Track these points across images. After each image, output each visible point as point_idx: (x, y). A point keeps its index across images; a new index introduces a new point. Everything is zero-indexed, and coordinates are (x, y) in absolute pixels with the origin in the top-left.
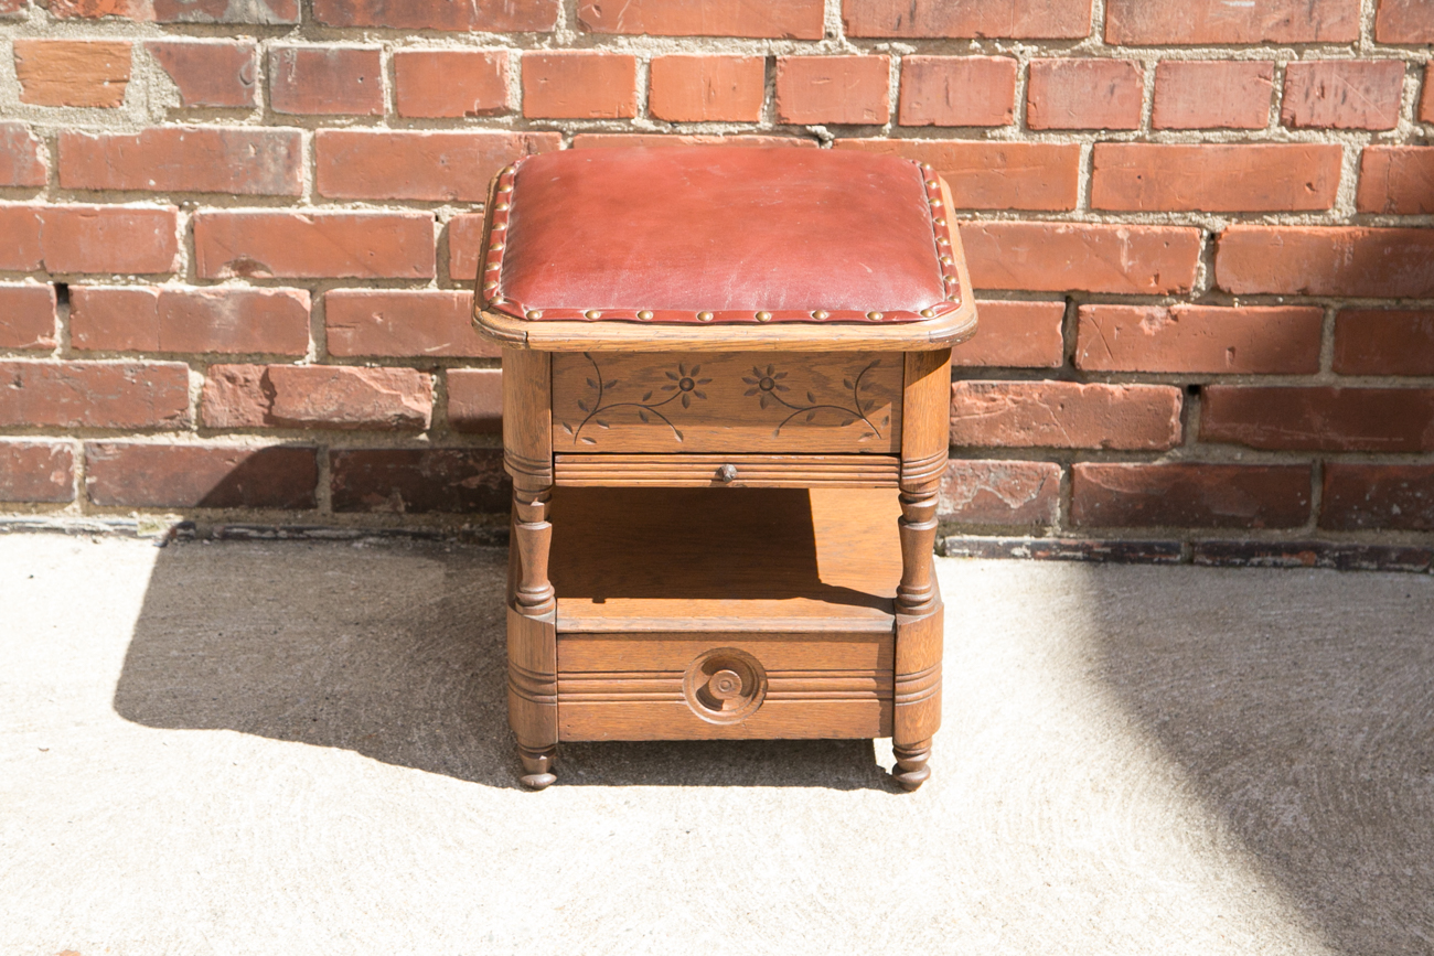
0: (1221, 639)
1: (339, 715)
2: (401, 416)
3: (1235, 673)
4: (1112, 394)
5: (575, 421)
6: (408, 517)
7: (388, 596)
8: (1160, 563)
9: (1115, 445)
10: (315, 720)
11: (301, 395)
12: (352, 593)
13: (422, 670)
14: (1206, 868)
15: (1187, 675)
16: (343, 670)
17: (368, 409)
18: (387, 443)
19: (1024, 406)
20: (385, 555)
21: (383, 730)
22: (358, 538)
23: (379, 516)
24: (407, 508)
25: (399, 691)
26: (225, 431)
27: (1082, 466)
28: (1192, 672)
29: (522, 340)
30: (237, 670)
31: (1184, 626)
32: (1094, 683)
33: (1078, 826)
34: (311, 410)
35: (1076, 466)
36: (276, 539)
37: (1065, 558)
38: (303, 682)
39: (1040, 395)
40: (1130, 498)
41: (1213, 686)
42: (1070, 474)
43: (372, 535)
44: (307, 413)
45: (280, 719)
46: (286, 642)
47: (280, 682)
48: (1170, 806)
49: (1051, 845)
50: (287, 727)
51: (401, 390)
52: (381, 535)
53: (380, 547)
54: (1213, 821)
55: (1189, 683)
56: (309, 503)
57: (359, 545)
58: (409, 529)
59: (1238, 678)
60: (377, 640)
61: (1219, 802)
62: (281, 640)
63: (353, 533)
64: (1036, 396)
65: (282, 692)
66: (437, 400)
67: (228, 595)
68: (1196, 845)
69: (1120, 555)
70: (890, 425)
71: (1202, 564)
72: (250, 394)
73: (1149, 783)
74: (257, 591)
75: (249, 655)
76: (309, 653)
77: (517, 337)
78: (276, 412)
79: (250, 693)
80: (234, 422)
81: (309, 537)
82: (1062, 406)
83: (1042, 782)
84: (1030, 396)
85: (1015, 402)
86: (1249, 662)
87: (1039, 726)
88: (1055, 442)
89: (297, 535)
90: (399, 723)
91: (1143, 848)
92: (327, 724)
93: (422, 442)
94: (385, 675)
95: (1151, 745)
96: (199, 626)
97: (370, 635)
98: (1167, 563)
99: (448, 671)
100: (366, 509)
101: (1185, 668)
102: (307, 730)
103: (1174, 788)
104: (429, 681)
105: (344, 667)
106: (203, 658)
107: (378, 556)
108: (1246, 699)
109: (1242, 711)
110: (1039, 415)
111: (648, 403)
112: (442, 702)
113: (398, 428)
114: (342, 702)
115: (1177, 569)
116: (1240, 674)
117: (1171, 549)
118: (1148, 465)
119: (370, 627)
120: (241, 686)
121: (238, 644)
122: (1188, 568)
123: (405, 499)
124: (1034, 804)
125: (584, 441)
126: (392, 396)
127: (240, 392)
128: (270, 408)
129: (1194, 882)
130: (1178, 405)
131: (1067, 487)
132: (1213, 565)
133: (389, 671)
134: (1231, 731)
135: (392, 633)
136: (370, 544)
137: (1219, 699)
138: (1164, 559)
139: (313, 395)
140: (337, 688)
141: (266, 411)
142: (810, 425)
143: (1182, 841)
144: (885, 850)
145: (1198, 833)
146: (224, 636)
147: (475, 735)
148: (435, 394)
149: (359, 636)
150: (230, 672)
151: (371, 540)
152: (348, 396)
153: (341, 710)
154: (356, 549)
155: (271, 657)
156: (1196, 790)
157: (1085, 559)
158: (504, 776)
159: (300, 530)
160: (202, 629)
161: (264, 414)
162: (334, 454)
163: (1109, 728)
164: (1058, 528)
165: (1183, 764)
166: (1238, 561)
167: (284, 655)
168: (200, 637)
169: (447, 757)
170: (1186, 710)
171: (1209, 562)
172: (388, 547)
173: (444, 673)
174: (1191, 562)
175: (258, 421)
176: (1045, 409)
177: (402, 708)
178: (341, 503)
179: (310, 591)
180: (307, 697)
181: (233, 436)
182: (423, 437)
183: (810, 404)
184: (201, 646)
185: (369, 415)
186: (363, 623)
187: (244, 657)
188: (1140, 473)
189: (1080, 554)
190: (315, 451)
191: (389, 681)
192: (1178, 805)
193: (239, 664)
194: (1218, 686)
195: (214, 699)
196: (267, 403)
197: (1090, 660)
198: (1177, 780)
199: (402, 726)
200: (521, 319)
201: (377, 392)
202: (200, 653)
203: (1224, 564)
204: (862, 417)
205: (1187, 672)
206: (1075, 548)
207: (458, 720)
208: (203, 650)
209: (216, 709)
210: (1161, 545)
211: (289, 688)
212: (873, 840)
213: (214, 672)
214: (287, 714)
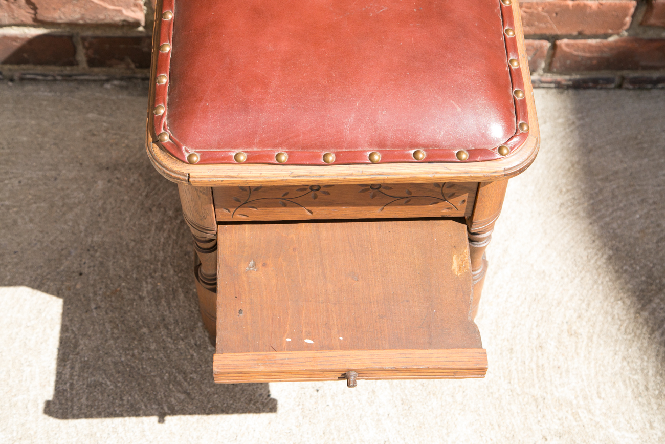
0: (641, 165)
1: (96, 268)
2: (125, 21)
3: (651, 201)
4: (590, 7)
5: (233, 207)
6: (137, 70)
7: (127, 138)
8: (601, 88)
9: (587, 32)
10: (81, 274)
11: (54, 9)
12: (104, 135)
13: (149, 219)
14: (644, 415)
15: (621, 205)
16: (99, 219)
17: (101, 17)
18: (118, 33)
19: (531, 15)
20: (124, 96)
21: (123, 284)
22: (108, 81)
23: (119, 69)
24: (136, 67)
25: (134, 241)
26: (10, 25)
27: (563, 43)
28: (624, 203)
29: (185, 180)
30: (31, 221)
31: (617, 152)
32: (564, 216)
33: (561, 374)
34: (63, 17)
35: (558, 42)
36: (55, 80)
37: (543, 88)
38: (73, 233)
39: (543, 9)
40: (590, 59)
41: (638, 216)
42: (554, 47)
43: (116, 79)
44: (61, 19)
45: (58, 273)
46: (63, 189)
47: (58, 233)
48: (617, 349)
49: (545, 394)
50: (63, 282)
51: (121, 6)
52: (122, 79)
53: (121, 87)
54: (645, 364)
55: (622, 213)
56: (73, 63)
57: (108, 86)
58: (139, 75)
59: (653, 207)
60: (120, 185)
61: (648, 342)
62: (59, 187)
63: (104, 78)
64: (540, 9)
65: (59, 243)
66: (147, 11)
67: (25, 139)
68: (636, 390)
69: (577, 86)
70: (465, 203)
71: (628, 89)
72: (20, 7)
73: (603, 324)
74: (44, 134)
75: (38, 205)
76: (77, 201)
77: (181, 177)
78: (40, 17)
79: (39, 245)
80: (12, 21)
81: (76, 80)
82: (557, 14)
83: (537, 326)
84: (536, 9)
85: (525, 12)
86: (659, 189)
87: (532, 265)
88: (548, 32)
89: (67, 78)
90: (134, 276)
91: (603, 395)
92: (88, 279)
93: (141, 32)
94: (125, 224)
95: (602, 283)
96: (6, 173)
97: (116, 181)
98: (606, 88)
99: (166, 219)
100: (110, 66)
101: (620, 198)
102: (75, 285)
103: (619, 330)
104: (153, 229)
105: (99, 215)
106: (8, 208)
107: (120, 97)
108: (659, 230)
109: (657, 242)
110: (540, 18)
111: (285, 197)
112: (161, 253)
113: (123, 26)
114: (98, 254)
115: (612, 92)
116: (655, 203)
117: (608, 81)
118: (605, 41)
119: (116, 172)
120: (33, 237)
121: (31, 191)
122: (620, 92)
123: (134, 62)
124: (532, 350)
125: (239, 216)
126: (116, 10)
127: (12, 6)
128: (36, 14)
129: (637, 431)
130: (632, 10)
131: (551, 52)
132: (634, 89)
133: (128, 219)
134: (651, 265)
135: (130, 178)
136: (115, 86)
137: (642, 231)
138: (604, 86)
139: (63, 9)
140: (95, 239)
141: (33, 16)
142: (406, 205)
143: (626, 387)
144: (442, 406)
145: (636, 377)
146: (22, 183)
147: (182, 288)
148: (145, 8)
149: (109, 181)
150: (26, 224)
151: (116, 83)
152: (87, 10)
153: (97, 263)
154: (107, 89)
155: (52, 206)
156: (633, 330)
157: (555, 88)
158: (201, 332)
159: (70, 76)
160: (8, 176)
161: (31, 17)
162: (84, 39)
163: (576, 265)
164: (541, 72)
165: (624, 302)
166: (649, 86)
167: (61, 204)
168: (6, 185)
169: (165, 313)
170: (623, 244)
171: (631, 87)
172: (127, 88)
173: (163, 221)
174: (620, 86)
175: (30, 21)
176: (545, 17)
177: (136, 259)
178: (92, 63)
179: (78, 134)
180: (76, 248)
181: (15, 28)
182: (141, 29)
183: (408, 195)
184: (7, 194)
185: (103, 20)
186: (112, 167)
187: (34, 206)
188: (599, 47)
189: (553, 85)
190: (70, 37)
191: (128, 230)
192: (622, 348)
193: (31, 215)
194: (641, 217)
195: (15, 253)
196: (32, 12)
197: (561, 191)
198: (621, 320)
199: (136, 279)
200: (184, 162)
201: (106, 9)
202: (7, 203)
203: (641, 88)
204: (445, 200)
205: (621, 201)
206: (551, 83)
207: (172, 272)
208: (9, 198)
209: (17, 264)
210: (603, 79)
211: (64, 239)
212: (434, 394)
213: (15, 222)
214: (62, 268)
